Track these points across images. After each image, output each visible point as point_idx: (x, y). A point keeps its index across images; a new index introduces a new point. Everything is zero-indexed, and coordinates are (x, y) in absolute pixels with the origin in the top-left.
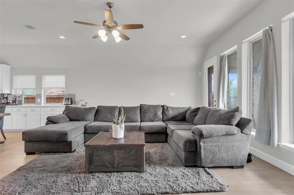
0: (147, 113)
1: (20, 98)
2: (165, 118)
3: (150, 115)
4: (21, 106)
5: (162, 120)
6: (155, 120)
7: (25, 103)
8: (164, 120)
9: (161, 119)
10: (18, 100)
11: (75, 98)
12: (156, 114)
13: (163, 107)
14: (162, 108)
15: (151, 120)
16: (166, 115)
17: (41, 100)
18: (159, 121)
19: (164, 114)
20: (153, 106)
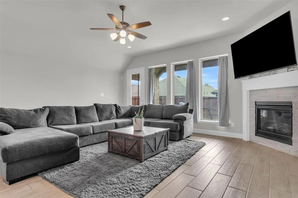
0: (104, 112)
3: (106, 114)
5: (116, 118)
6: (111, 118)
12: (111, 113)
13: (115, 105)
15: (108, 118)
18: (114, 119)
19: (117, 111)
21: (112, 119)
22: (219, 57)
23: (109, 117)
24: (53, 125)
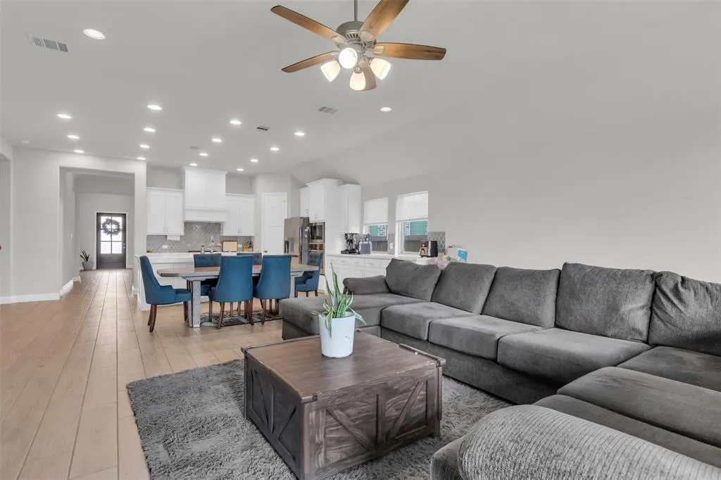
0: (579, 299)
1: (366, 241)
2: (662, 333)
3: (591, 308)
4: (367, 255)
5: (642, 338)
6: (610, 333)
7: (373, 250)
8: (655, 338)
9: (641, 334)
10: (363, 245)
11: (444, 242)
13: (656, 279)
14: (649, 287)
16: (667, 321)
17: (394, 245)
18: (625, 338)
19: (658, 311)
20: (608, 275)
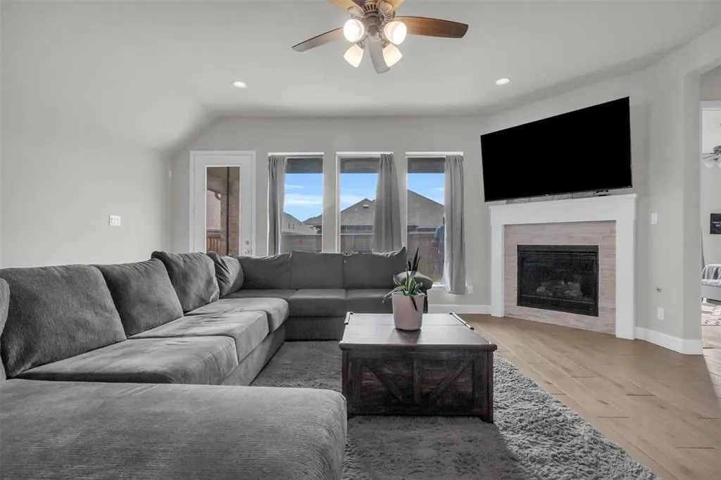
5: (219, 297)
6: (211, 299)
12: (209, 281)
15: (202, 299)
16: (227, 281)
18: (216, 300)
19: (220, 277)
21: (213, 301)
22: (447, 156)
23: (204, 297)
24: (34, 365)
